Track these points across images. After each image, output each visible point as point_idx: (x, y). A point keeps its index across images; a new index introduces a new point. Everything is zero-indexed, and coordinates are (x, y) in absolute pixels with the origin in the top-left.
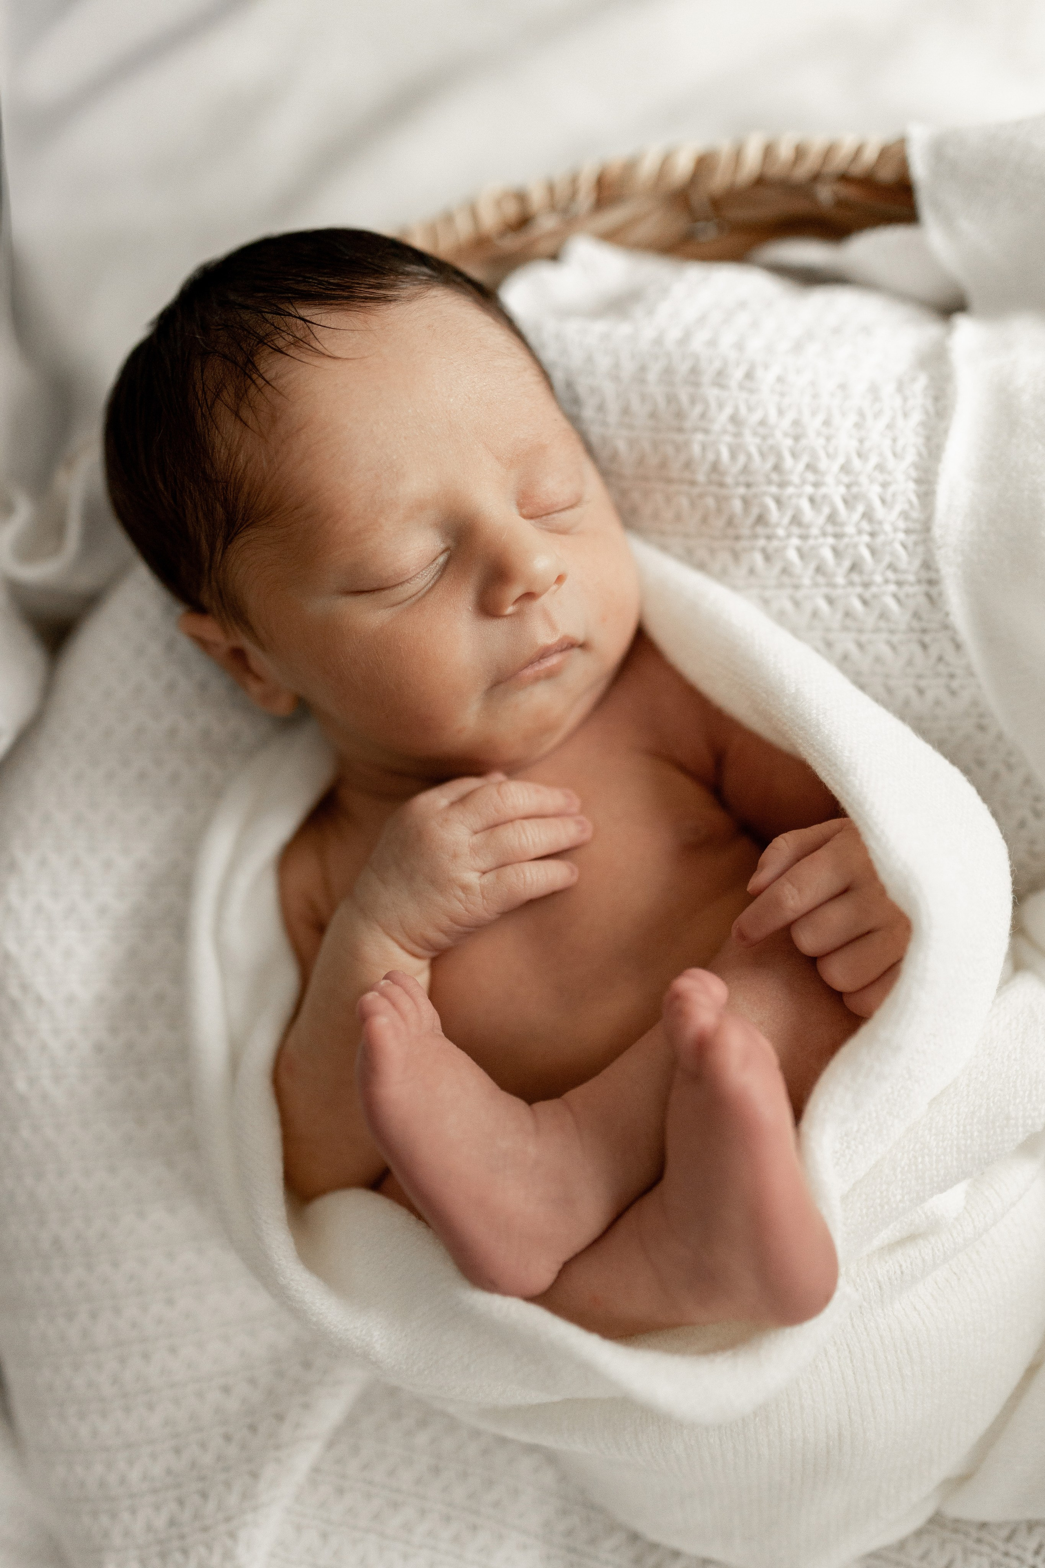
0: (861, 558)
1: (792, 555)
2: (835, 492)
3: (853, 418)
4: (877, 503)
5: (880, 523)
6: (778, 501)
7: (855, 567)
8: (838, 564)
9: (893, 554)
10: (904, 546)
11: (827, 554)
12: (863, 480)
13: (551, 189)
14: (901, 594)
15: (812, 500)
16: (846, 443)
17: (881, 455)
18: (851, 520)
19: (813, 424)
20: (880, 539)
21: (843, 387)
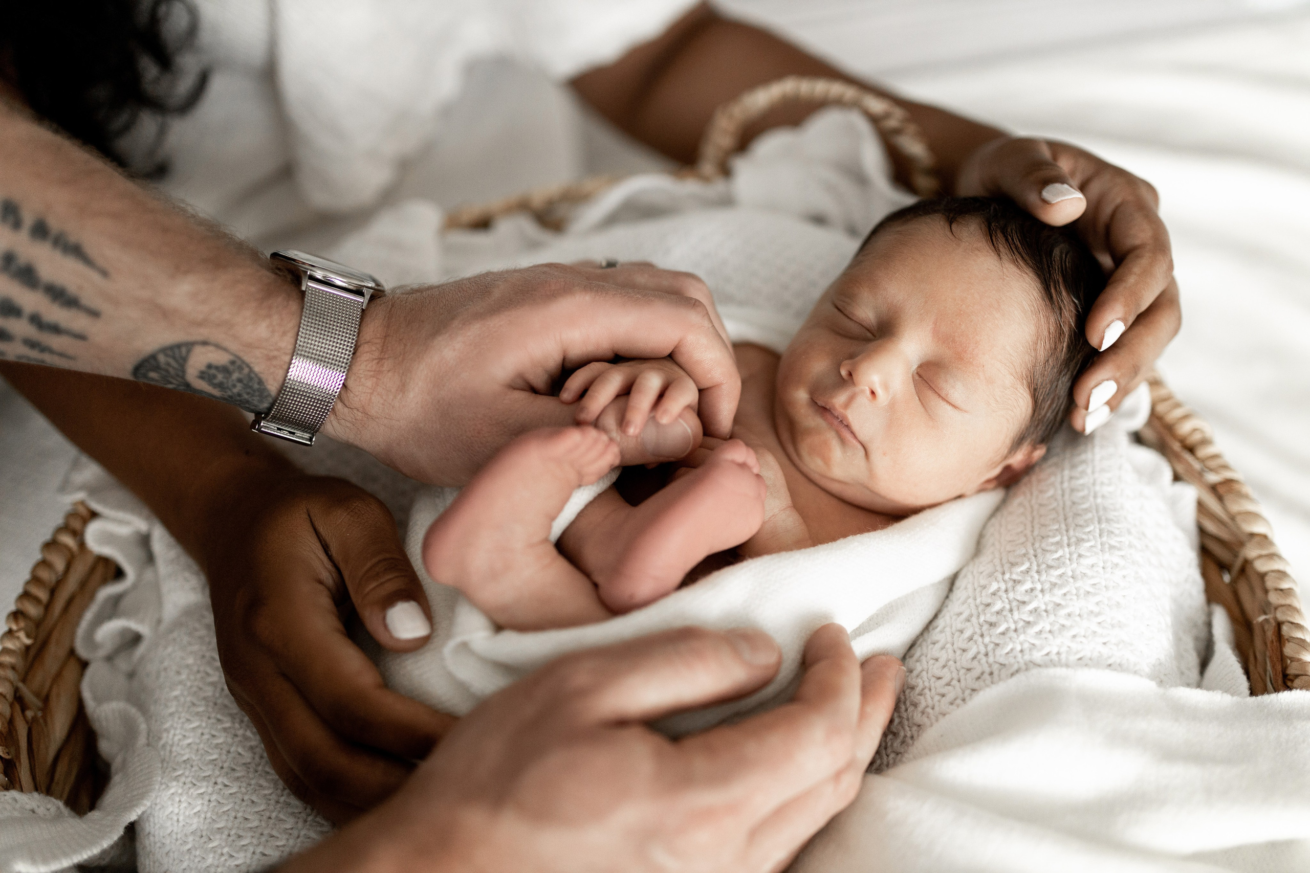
0: (1000, 626)
1: (994, 586)
2: (1039, 602)
3: (1096, 609)
4: (1037, 628)
5: (1024, 632)
6: (1027, 571)
7: (992, 625)
8: (992, 614)
9: (1005, 644)
10: (1012, 650)
11: (998, 606)
12: (1052, 618)
13: (1216, 456)
14: (979, 656)
15: (1032, 590)
16: (1075, 606)
17: (1071, 626)
18: (1024, 614)
19: (1085, 585)
20: (1014, 635)
21: (1118, 605)
